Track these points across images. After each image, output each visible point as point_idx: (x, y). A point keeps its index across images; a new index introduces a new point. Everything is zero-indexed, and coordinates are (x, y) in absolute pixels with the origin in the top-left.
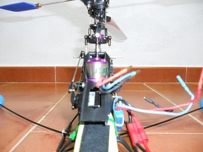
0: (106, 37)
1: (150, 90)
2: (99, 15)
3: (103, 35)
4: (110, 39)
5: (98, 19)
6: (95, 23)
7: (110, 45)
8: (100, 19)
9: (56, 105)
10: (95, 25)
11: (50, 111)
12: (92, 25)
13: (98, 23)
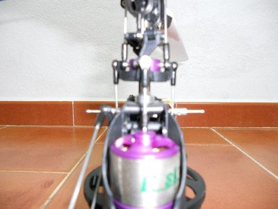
0: (167, 65)
1: (226, 142)
2: (149, 8)
3: (158, 61)
4: (175, 70)
5: (146, 17)
6: (139, 30)
7: (173, 84)
8: (152, 19)
9: (66, 177)
10: (140, 36)
11: (52, 196)
12: (131, 34)
13: (147, 30)
